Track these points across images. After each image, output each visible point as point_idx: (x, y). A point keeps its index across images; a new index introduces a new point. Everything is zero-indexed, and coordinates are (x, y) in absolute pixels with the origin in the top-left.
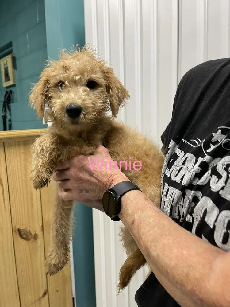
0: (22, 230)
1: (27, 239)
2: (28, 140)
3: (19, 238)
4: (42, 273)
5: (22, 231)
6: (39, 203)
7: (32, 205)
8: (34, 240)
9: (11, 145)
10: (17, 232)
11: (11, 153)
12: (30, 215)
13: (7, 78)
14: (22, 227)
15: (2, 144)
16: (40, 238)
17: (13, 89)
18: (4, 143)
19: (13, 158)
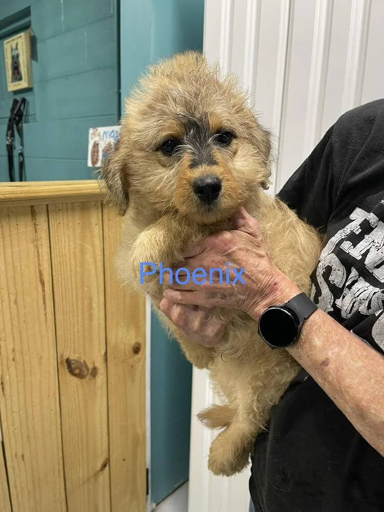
0: (74, 360)
1: (80, 376)
2: (89, 202)
3: (68, 374)
4: (102, 432)
5: (73, 362)
6: (102, 315)
7: (91, 317)
8: (92, 378)
9: (60, 210)
10: (65, 364)
11: (59, 224)
12: (87, 334)
13: (17, 75)
14: (73, 355)
15: (45, 208)
16: (101, 374)
17: (28, 97)
18: (47, 205)
19: (62, 233)
